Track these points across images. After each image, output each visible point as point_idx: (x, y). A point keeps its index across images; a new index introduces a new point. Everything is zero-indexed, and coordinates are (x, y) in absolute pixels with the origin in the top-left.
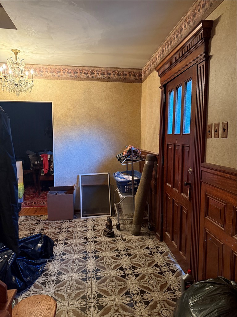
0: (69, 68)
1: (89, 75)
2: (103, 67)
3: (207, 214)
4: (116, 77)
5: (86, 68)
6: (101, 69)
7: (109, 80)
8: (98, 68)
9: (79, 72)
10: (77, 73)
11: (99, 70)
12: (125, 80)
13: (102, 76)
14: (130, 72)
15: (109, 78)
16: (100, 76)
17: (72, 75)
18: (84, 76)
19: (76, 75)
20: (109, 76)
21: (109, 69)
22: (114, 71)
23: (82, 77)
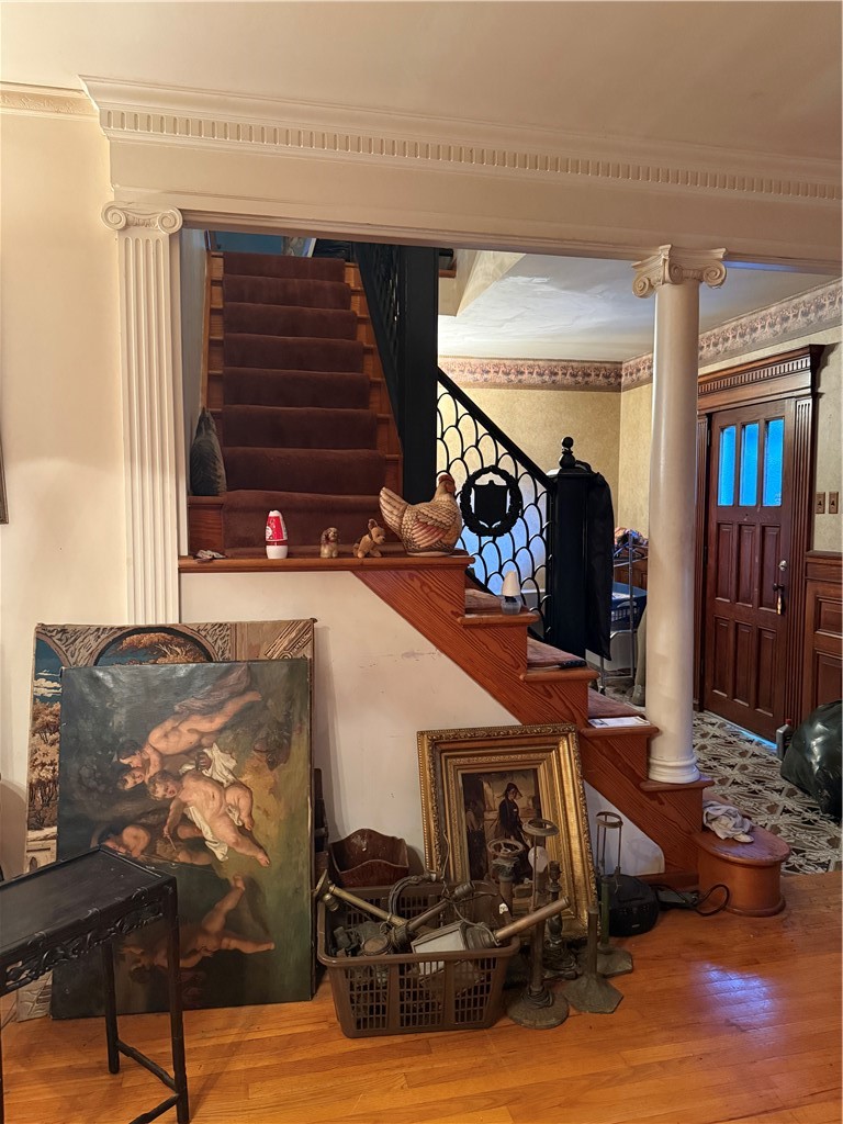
0: (473, 361)
1: (512, 377)
2: (541, 360)
3: (817, 626)
4: (569, 379)
5: (507, 363)
6: (537, 363)
7: (555, 386)
8: (532, 362)
9: (492, 371)
10: (488, 372)
11: (532, 365)
12: (587, 387)
13: (540, 378)
14: (596, 369)
15: (554, 382)
16: (536, 379)
17: (478, 376)
18: (502, 378)
19: (485, 376)
20: (553, 378)
21: (554, 363)
22: (564, 368)
23: (498, 381)
